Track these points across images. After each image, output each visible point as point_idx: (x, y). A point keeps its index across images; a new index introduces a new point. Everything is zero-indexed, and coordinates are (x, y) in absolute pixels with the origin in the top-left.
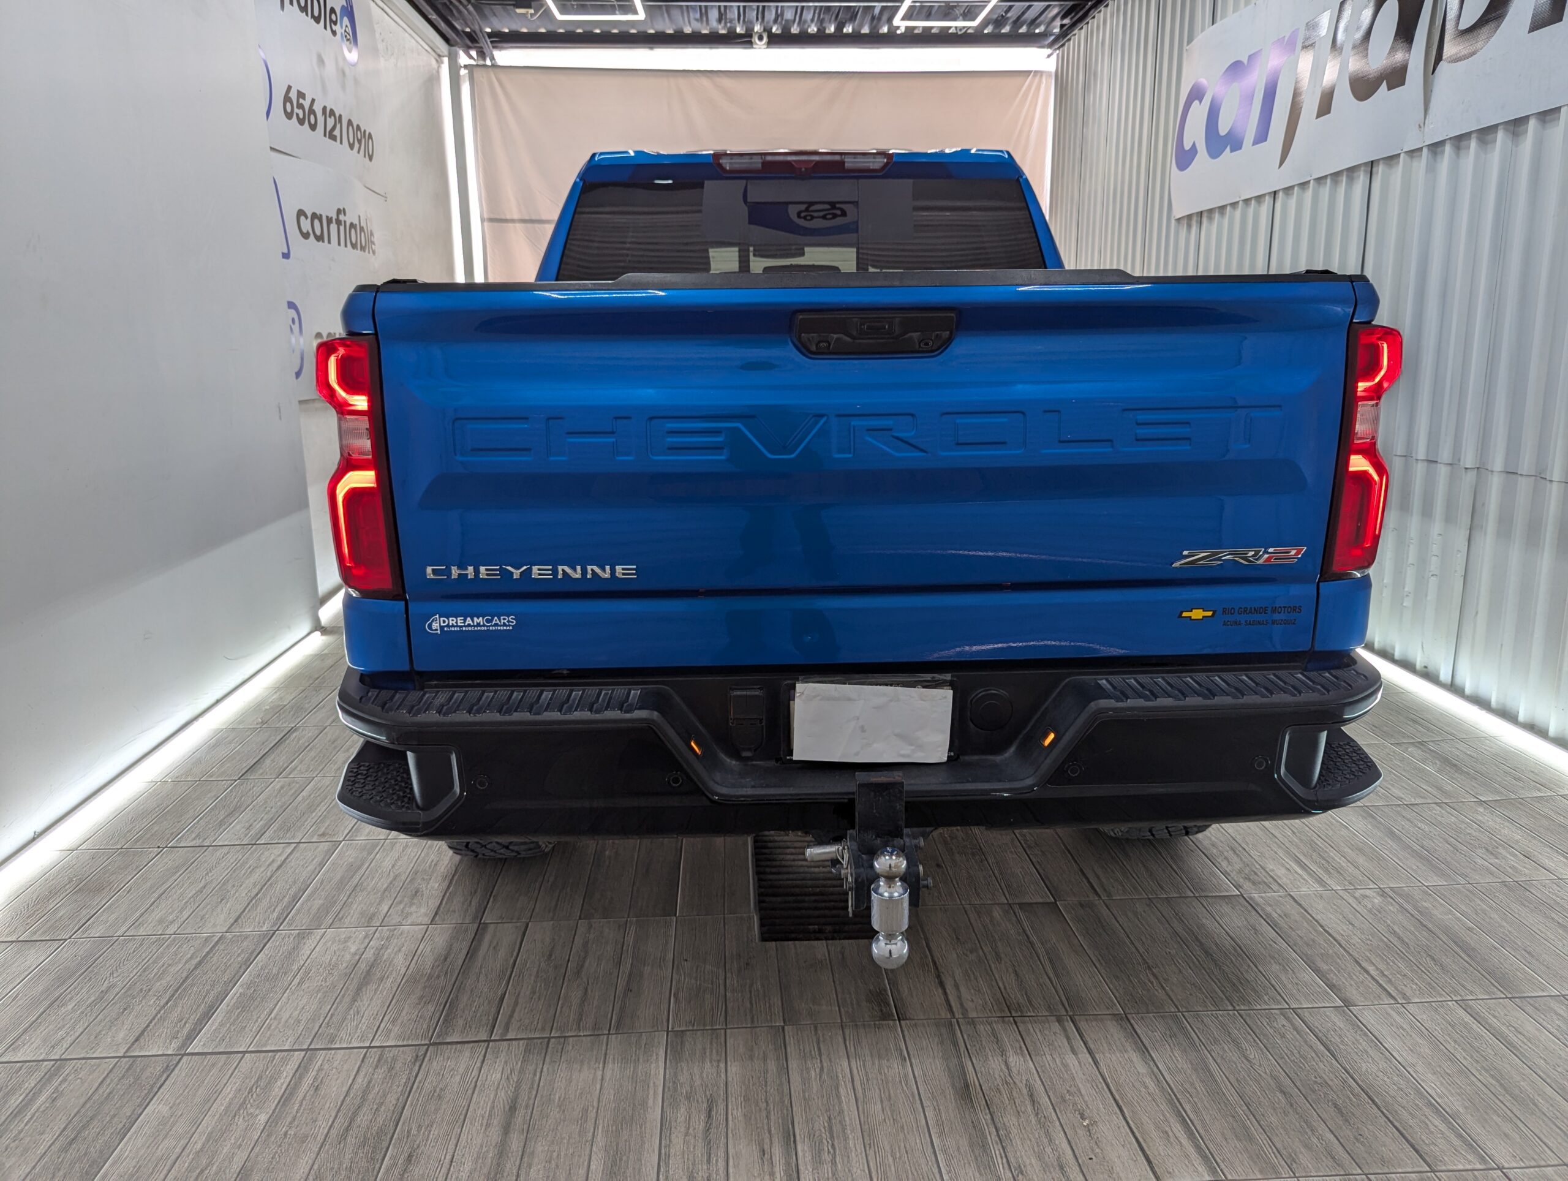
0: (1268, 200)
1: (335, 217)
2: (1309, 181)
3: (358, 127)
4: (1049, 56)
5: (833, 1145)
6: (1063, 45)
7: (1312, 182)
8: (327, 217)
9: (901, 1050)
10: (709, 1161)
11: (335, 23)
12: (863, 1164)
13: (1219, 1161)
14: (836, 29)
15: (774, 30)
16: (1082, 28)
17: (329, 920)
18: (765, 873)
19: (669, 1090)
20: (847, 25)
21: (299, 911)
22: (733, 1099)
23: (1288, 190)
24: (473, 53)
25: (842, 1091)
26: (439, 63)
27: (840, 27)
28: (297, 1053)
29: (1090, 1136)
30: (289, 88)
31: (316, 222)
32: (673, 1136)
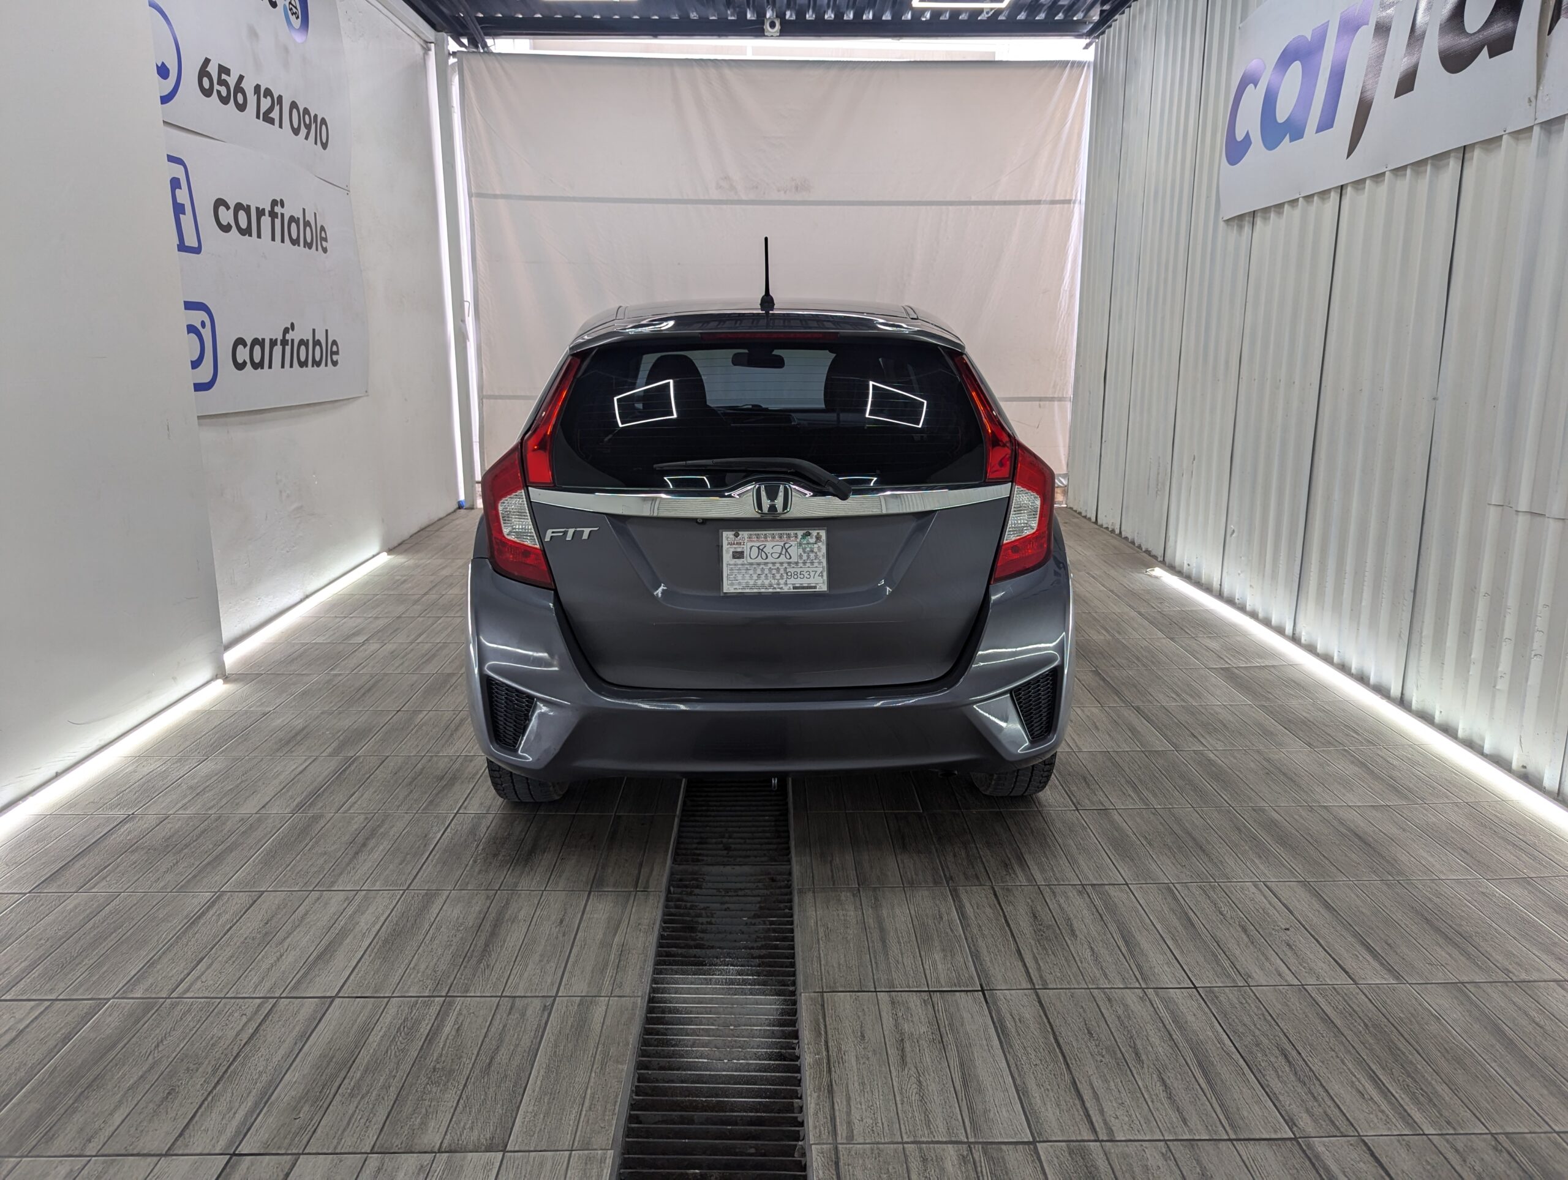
0: (1334, 196)
1: (268, 208)
2: (1384, 173)
3: (306, 111)
4: (1087, 47)
6: (1103, 33)
7: (1388, 174)
8: (257, 209)
14: (855, 15)
15: (788, 14)
20: (866, 12)
23: (1359, 184)
24: (465, 41)
26: (427, 49)
27: (858, 15)
30: (207, 61)
31: (242, 215)
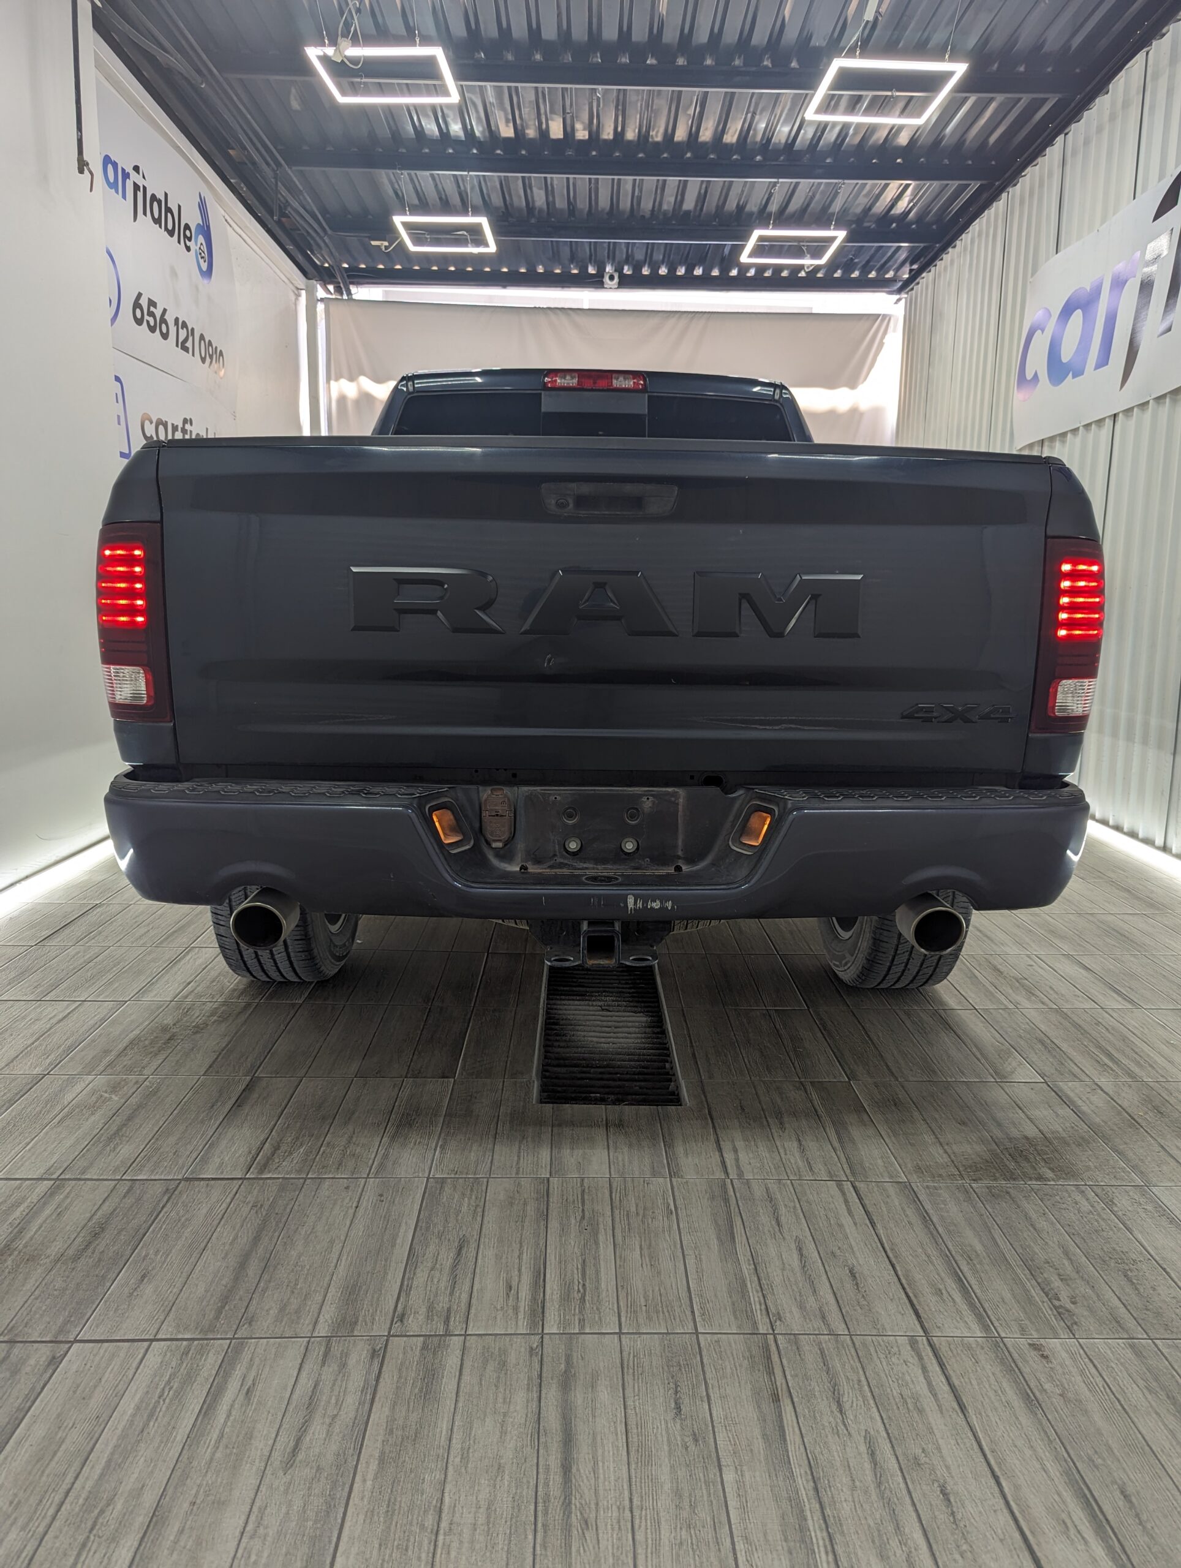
0: (1109, 423)
1: (180, 426)
2: (1148, 402)
3: (211, 343)
4: (899, 300)
5: (584, 1285)
6: (912, 289)
7: (1151, 402)
8: (173, 424)
9: (669, 1205)
10: (452, 1294)
11: (190, 239)
12: (613, 1304)
13: (993, 1319)
14: (686, 271)
15: (626, 268)
16: (930, 271)
17: (101, 1068)
18: (552, 1046)
19: (421, 1230)
20: (697, 268)
21: (72, 1059)
22: (487, 1240)
23: (1128, 411)
24: (331, 288)
25: (601, 1238)
26: (298, 296)
27: (690, 269)
28: (46, 1182)
29: (858, 1289)
30: (140, 295)
31: (161, 428)
32: (418, 1270)
